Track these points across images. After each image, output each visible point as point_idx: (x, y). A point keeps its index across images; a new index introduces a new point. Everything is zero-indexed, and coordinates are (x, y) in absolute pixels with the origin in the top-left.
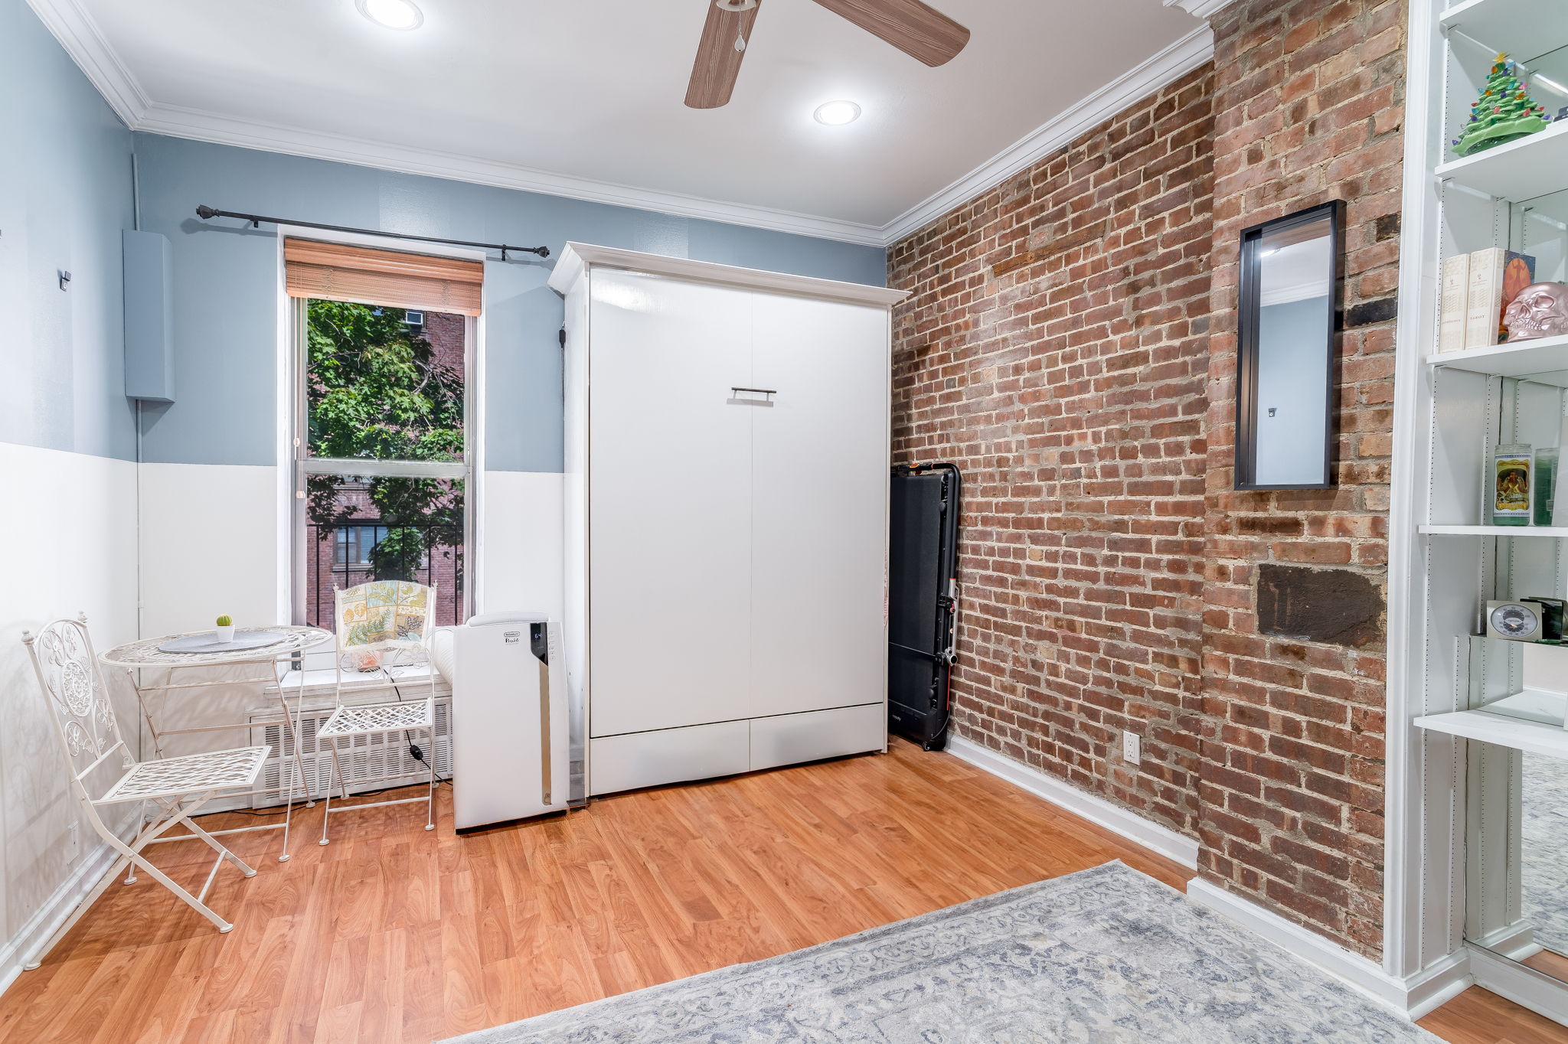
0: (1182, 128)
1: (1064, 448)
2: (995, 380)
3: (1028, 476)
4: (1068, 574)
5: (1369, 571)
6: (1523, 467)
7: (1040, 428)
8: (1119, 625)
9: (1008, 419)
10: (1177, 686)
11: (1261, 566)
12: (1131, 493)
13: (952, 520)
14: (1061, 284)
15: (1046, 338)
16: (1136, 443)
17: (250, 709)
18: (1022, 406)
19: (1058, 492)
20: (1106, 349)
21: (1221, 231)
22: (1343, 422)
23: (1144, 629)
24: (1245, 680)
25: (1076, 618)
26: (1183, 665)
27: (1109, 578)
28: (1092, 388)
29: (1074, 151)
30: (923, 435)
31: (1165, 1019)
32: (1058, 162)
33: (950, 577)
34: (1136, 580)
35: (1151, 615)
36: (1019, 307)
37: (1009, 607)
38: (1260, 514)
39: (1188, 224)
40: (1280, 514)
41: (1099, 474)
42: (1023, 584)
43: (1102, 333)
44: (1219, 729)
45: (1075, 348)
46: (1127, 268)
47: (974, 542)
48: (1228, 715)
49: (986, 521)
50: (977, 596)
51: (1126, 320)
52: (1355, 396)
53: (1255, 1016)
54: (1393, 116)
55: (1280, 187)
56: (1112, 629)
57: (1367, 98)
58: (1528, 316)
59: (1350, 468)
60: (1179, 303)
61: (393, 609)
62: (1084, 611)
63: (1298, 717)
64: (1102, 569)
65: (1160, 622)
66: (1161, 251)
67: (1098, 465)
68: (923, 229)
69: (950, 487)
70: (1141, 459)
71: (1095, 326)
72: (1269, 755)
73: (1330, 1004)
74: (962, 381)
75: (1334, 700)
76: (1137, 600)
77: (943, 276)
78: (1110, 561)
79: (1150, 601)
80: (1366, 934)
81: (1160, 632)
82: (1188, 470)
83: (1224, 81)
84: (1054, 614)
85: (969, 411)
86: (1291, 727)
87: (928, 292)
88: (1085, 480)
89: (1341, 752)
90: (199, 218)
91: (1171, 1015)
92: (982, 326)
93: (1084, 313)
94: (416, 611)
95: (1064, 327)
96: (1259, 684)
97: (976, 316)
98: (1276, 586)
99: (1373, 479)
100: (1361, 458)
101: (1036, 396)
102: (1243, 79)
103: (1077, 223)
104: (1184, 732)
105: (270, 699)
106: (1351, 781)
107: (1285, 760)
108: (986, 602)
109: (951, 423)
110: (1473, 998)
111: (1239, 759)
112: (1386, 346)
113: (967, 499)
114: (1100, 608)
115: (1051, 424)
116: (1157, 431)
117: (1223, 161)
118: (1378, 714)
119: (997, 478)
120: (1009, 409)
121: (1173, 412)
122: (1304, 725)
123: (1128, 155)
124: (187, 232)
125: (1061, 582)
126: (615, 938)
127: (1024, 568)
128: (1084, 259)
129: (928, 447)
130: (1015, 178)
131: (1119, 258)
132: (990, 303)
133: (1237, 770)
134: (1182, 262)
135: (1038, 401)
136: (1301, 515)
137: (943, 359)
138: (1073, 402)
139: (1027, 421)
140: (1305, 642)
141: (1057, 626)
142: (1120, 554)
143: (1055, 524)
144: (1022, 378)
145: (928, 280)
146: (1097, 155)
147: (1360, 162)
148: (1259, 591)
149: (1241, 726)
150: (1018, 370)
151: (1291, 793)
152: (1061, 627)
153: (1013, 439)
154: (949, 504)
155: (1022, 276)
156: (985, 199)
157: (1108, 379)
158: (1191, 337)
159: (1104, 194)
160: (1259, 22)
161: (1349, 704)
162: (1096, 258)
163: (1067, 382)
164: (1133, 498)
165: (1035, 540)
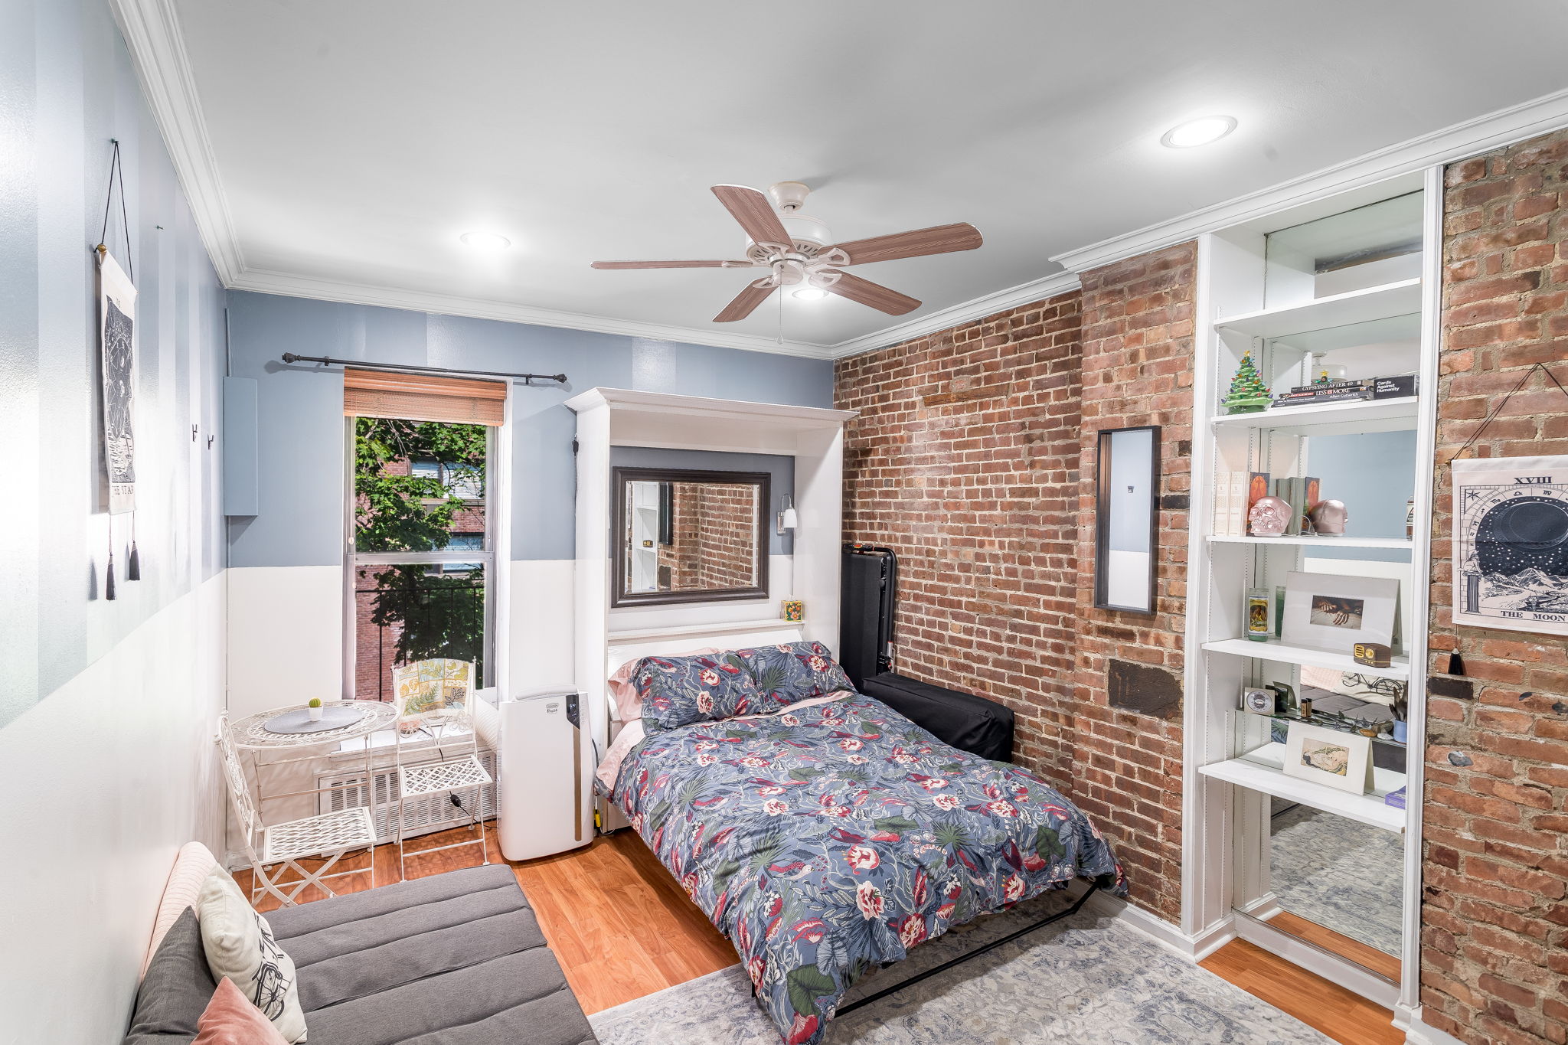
0: (1062, 331)
1: (977, 550)
2: (925, 488)
3: (950, 567)
4: (980, 645)
5: (1174, 671)
6: (1264, 605)
7: (960, 531)
8: (1017, 687)
9: (935, 519)
10: (1057, 735)
11: (1111, 660)
12: (1026, 590)
13: (889, 594)
14: (976, 423)
15: (965, 463)
16: (1030, 554)
17: (317, 771)
18: (945, 512)
19: (973, 582)
20: (1009, 480)
21: (1086, 423)
22: (1160, 570)
23: (1035, 692)
24: (1100, 737)
25: (986, 680)
26: (1062, 720)
27: (1011, 652)
28: (999, 507)
29: (986, 325)
30: (865, 521)
31: (1045, 972)
32: (975, 330)
33: (888, 640)
34: (1029, 655)
35: (1040, 682)
36: (944, 434)
37: (935, 667)
38: (1110, 625)
39: (1065, 402)
40: (1122, 626)
41: (1003, 573)
42: (946, 650)
43: (1005, 467)
44: (1084, 770)
45: (987, 474)
46: (1023, 423)
47: (907, 613)
48: (1090, 761)
49: (917, 597)
50: (910, 656)
51: (1023, 462)
52: (1166, 555)
53: (1100, 966)
54: (1188, 378)
55: (1123, 405)
56: (1013, 690)
57: (1173, 360)
58: (1261, 519)
59: (1163, 601)
60: (1059, 457)
61: (440, 683)
62: (993, 675)
63: (1133, 764)
64: (1005, 645)
65: (1047, 688)
66: (1048, 416)
67: (1003, 566)
68: (866, 353)
69: (888, 567)
70: (1033, 567)
71: (1001, 461)
72: (1115, 789)
73: (1146, 955)
74: (898, 483)
75: (1154, 754)
76: (1030, 670)
77: (883, 396)
78: (1011, 639)
79: (1040, 672)
80: (1172, 908)
81: (1045, 695)
82: (1066, 579)
83: (1088, 321)
84: (970, 676)
85: (904, 508)
86: (1128, 771)
87: (870, 406)
88: (993, 576)
89: (1158, 788)
90: (284, 362)
91: (1048, 970)
92: (914, 443)
93: (993, 449)
94: (460, 684)
95: (978, 456)
96: (1109, 740)
97: (910, 433)
98: (1119, 675)
99: (1176, 611)
100: (1170, 596)
101: (957, 506)
102: (1100, 323)
103: (988, 380)
104: (1062, 769)
105: (333, 762)
106: (1164, 808)
107: (1125, 793)
108: (916, 661)
109: (889, 515)
110: (1235, 946)
111: (1096, 792)
112: (1182, 525)
113: (902, 578)
114: (1004, 674)
115: (968, 529)
116: (1045, 548)
117: (1088, 375)
118: (1178, 764)
119: (926, 564)
120: (936, 512)
121: (1055, 535)
122: (1136, 769)
123: (1025, 340)
124: (271, 372)
125: (975, 651)
126: (662, 943)
127: (947, 638)
128: (993, 409)
129: (869, 531)
130: (941, 333)
131: (1019, 414)
132: (921, 426)
133: (1095, 799)
134: (1062, 428)
135: (959, 510)
136: (1135, 629)
137: (882, 462)
138: (985, 516)
139: (949, 523)
140: (1137, 714)
141: (972, 685)
142: (1018, 634)
143: (971, 607)
144: (946, 490)
145: (870, 396)
146: (1002, 333)
147: (1169, 402)
148: (1110, 677)
149: (1098, 769)
150: (943, 483)
151: (1128, 815)
152: (975, 686)
153: (940, 536)
154: (888, 581)
155: (947, 411)
156: (918, 342)
157: (1010, 503)
158: (1068, 484)
159: (1007, 364)
160: (1110, 288)
161: (1162, 757)
162: (1002, 410)
163: (980, 500)
164: (1028, 594)
165: (955, 617)
